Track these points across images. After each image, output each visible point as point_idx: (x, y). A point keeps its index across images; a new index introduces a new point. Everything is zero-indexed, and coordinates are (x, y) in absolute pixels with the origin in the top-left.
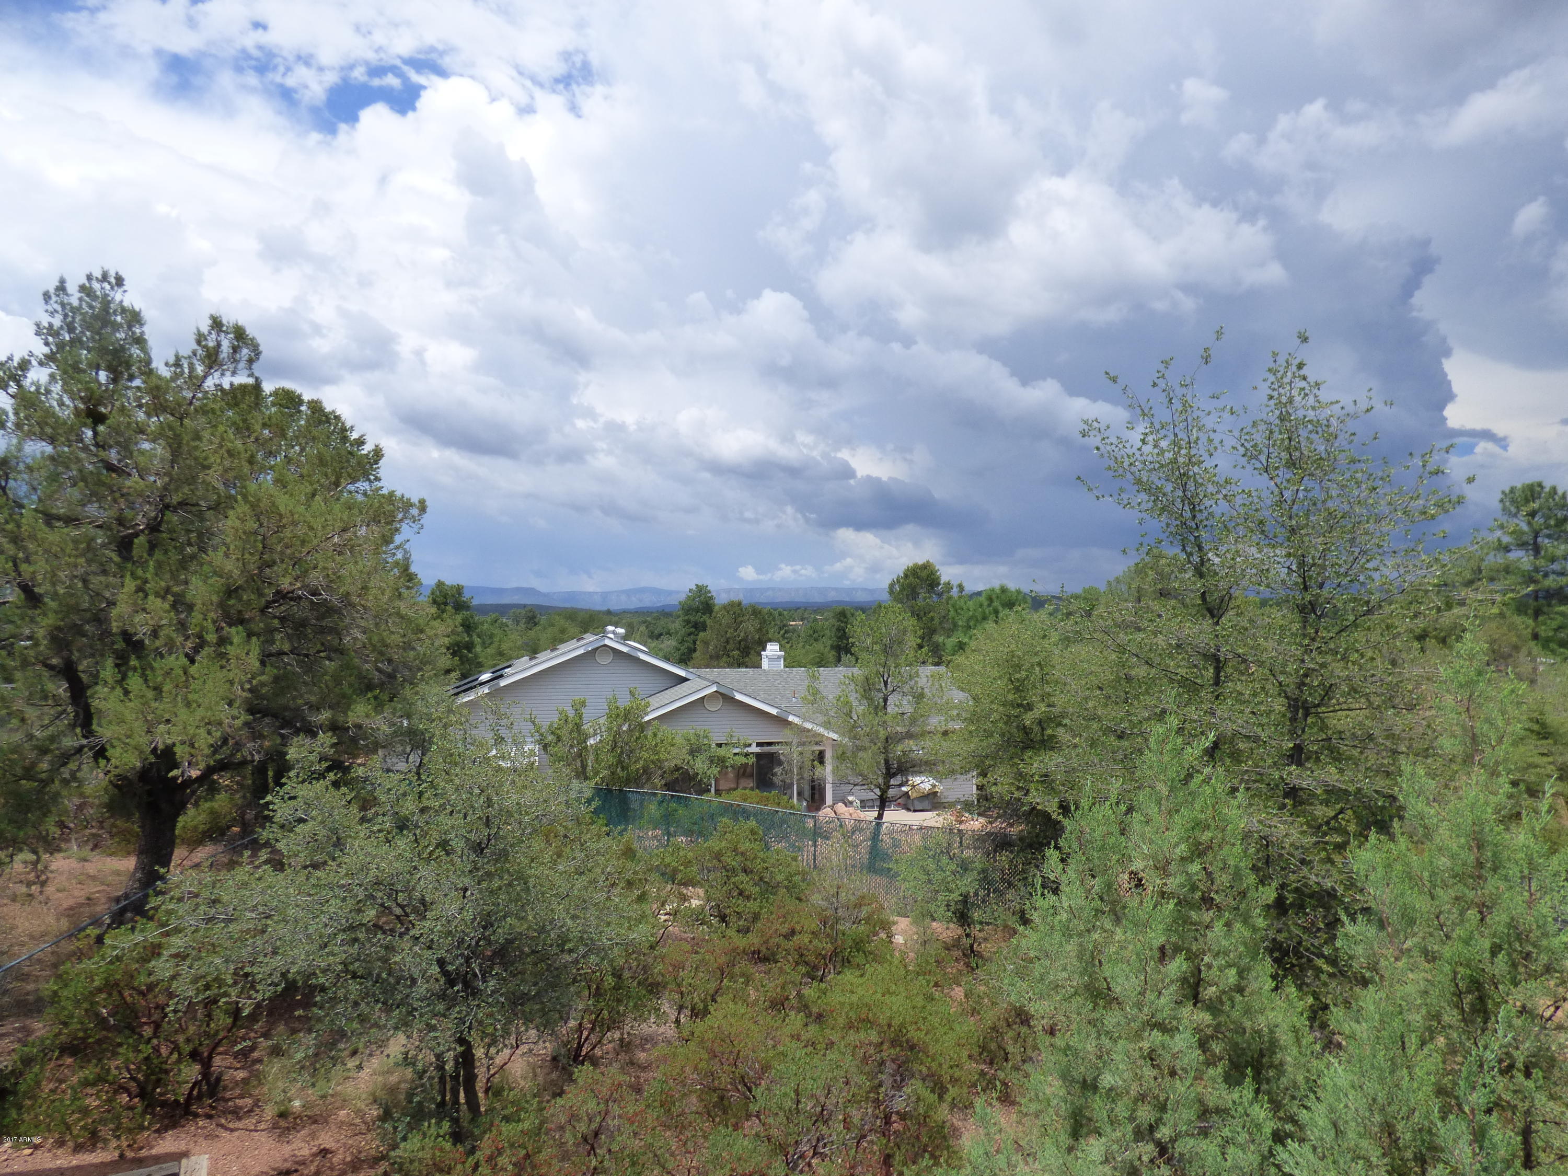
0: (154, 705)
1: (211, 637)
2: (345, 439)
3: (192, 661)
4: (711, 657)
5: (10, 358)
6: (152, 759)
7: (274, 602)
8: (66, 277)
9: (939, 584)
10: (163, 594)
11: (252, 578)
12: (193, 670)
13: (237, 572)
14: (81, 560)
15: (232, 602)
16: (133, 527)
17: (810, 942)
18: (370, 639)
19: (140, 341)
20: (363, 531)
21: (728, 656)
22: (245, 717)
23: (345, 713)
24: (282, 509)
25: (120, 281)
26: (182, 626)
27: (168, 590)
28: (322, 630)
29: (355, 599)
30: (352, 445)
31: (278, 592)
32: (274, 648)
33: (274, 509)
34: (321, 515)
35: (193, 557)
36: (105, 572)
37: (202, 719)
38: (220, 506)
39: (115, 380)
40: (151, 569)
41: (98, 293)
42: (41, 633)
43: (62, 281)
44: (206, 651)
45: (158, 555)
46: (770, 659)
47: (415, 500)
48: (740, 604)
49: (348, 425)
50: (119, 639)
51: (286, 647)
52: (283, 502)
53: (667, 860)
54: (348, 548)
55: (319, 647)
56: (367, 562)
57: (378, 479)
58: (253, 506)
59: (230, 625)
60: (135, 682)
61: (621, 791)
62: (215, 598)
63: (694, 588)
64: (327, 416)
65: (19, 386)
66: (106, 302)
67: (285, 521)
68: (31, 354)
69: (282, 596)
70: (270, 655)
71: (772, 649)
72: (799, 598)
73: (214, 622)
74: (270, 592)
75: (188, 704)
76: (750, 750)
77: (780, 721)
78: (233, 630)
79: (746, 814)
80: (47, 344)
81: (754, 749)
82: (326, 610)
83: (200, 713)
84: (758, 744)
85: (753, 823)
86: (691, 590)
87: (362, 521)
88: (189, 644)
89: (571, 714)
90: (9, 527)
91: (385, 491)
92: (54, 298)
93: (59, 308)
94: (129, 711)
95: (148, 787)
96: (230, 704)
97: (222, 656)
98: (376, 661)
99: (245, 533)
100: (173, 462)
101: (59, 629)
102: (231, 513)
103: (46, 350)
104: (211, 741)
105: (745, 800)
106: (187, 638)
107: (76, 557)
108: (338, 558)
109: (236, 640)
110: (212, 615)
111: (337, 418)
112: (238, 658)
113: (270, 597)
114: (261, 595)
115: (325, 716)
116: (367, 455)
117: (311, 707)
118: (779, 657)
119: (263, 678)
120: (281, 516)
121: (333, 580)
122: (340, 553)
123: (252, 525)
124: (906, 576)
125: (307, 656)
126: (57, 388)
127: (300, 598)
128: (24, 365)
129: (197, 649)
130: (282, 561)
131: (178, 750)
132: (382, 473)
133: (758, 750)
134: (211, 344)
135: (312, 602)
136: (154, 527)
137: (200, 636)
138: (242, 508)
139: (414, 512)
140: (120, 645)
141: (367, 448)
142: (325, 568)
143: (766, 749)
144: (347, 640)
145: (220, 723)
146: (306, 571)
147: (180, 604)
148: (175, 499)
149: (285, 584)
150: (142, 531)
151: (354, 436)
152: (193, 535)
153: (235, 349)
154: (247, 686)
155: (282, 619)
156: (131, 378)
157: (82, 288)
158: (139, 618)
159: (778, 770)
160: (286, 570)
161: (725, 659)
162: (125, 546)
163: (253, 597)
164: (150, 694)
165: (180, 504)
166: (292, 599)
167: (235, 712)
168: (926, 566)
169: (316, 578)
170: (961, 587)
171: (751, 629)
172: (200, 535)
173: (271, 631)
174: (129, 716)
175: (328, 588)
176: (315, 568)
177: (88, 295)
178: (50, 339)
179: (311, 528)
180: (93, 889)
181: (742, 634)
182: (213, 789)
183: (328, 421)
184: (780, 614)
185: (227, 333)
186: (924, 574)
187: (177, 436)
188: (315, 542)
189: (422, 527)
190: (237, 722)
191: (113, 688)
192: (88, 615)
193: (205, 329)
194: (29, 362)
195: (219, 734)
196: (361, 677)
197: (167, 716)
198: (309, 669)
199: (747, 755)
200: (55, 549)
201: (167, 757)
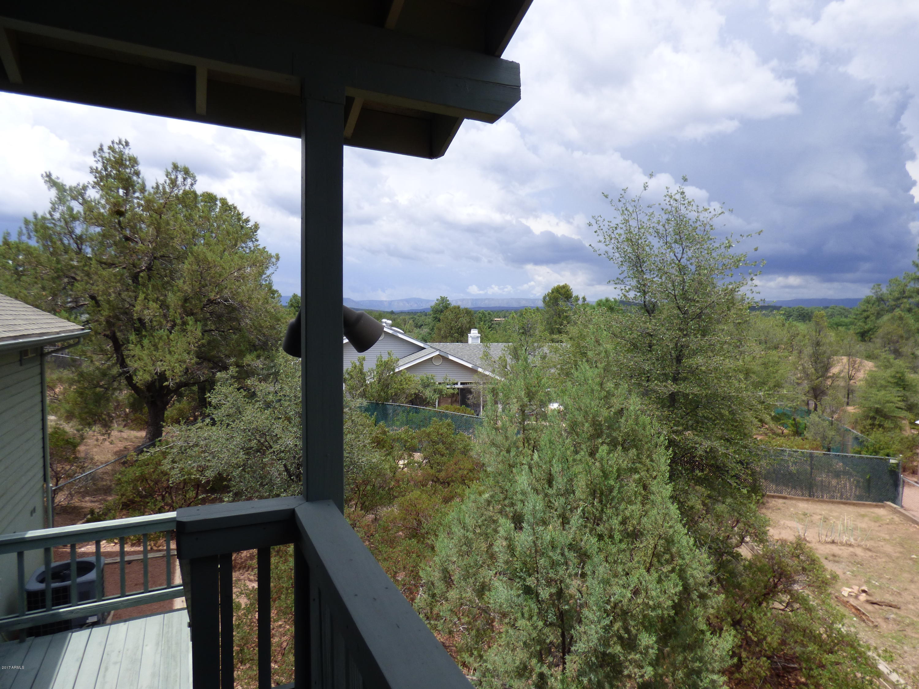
0: (154, 353)
1: (179, 321)
2: (239, 219)
3: (171, 333)
4: (442, 337)
5: (78, 185)
6: (156, 377)
7: (207, 305)
8: (103, 144)
9: (571, 297)
10: (156, 300)
11: (196, 293)
12: (171, 337)
13: (190, 290)
14: (118, 284)
15: (187, 305)
16: (140, 268)
17: (468, 474)
18: (253, 324)
19: (137, 174)
20: (248, 270)
21: (452, 337)
22: (195, 360)
23: (242, 359)
24: (209, 259)
25: (127, 144)
26: (165, 316)
27: (157, 299)
28: (231, 319)
29: (245, 304)
30: (243, 222)
31: (209, 300)
32: (207, 328)
33: (205, 259)
34: (229, 262)
35: (168, 282)
36: (127, 290)
37: (177, 359)
38: (181, 258)
39: (127, 194)
40: (150, 288)
41: (117, 150)
42: (102, 319)
43: (101, 146)
44: (176, 328)
45: (152, 282)
46: (473, 338)
47: (273, 254)
48: (459, 307)
49: (241, 212)
50: (137, 322)
51: (213, 327)
52: (210, 256)
53: (402, 436)
54: (242, 278)
55: (229, 328)
56: (251, 284)
57: (257, 240)
58: (196, 258)
59: (187, 316)
60: (146, 342)
61: (383, 404)
62: (180, 303)
63: (439, 298)
64: (229, 206)
65: (83, 199)
66: (121, 154)
67: (211, 265)
68: (89, 183)
69: (211, 302)
70: (206, 331)
71: (474, 333)
72: (504, 305)
73: (180, 314)
74: (205, 300)
75: (170, 353)
76: (456, 386)
77: (473, 371)
78: (189, 318)
79: (446, 416)
80: (96, 177)
81: (459, 386)
82: (232, 309)
83: (176, 356)
84: (462, 384)
85: (449, 420)
86: (437, 300)
87: (248, 265)
88: (169, 325)
89: (358, 364)
90: (86, 268)
91: (261, 247)
92: (98, 154)
93: (100, 159)
94: (144, 354)
95: (151, 394)
96: (188, 353)
97: (184, 330)
98: (257, 334)
99: (193, 271)
100: (157, 236)
101: (110, 317)
102: (186, 261)
103: (95, 180)
104: (182, 369)
105: (447, 410)
106: (168, 322)
107: (116, 283)
108: (237, 283)
109: (190, 323)
110: (179, 311)
111: (235, 208)
112: (192, 332)
113: (205, 302)
114: (201, 301)
115: (233, 360)
116: (251, 228)
117: (226, 356)
118: (478, 337)
119: (203, 341)
120: (209, 263)
121: (235, 294)
122: (238, 281)
123: (195, 267)
124: (553, 292)
125: (223, 332)
126: (103, 202)
127: (219, 303)
128: (85, 188)
129: (173, 327)
130: (210, 284)
131: (167, 373)
132: (258, 237)
133: (461, 386)
134: (173, 177)
135: (225, 305)
136: (149, 268)
137: (174, 321)
138: (191, 259)
139: (274, 260)
140: (137, 325)
141: (250, 224)
142: (230, 288)
143: (466, 386)
144: (243, 324)
145: (185, 362)
146: (222, 290)
147: (164, 305)
148: (159, 254)
149: (212, 296)
150: (144, 270)
151: (244, 217)
152: (168, 271)
153: (185, 179)
154: (196, 345)
155: (211, 313)
156: (134, 192)
157: (110, 148)
158: (146, 312)
159: (470, 396)
160: (212, 289)
161: (449, 338)
162: (135, 278)
163: (197, 302)
164: (152, 348)
165: (161, 256)
166: (215, 303)
167: (191, 356)
168: (565, 287)
169: (226, 293)
170: (584, 299)
171: (465, 321)
172: (171, 272)
173: (206, 319)
174: (145, 358)
175: (232, 298)
176: (226, 288)
177: (113, 151)
178: (97, 175)
179: (224, 269)
180: (127, 444)
181: (460, 325)
182: (180, 396)
183: (230, 209)
184: (489, 314)
185: (180, 171)
186: (563, 291)
187: (159, 224)
188: (225, 275)
189: (278, 268)
190: (192, 361)
191: (136, 345)
192: (122, 311)
193: (170, 170)
194: (87, 186)
195: (185, 366)
196: (249, 342)
197: (161, 358)
198: (225, 339)
199: (454, 389)
200: (106, 279)
201: (162, 377)
